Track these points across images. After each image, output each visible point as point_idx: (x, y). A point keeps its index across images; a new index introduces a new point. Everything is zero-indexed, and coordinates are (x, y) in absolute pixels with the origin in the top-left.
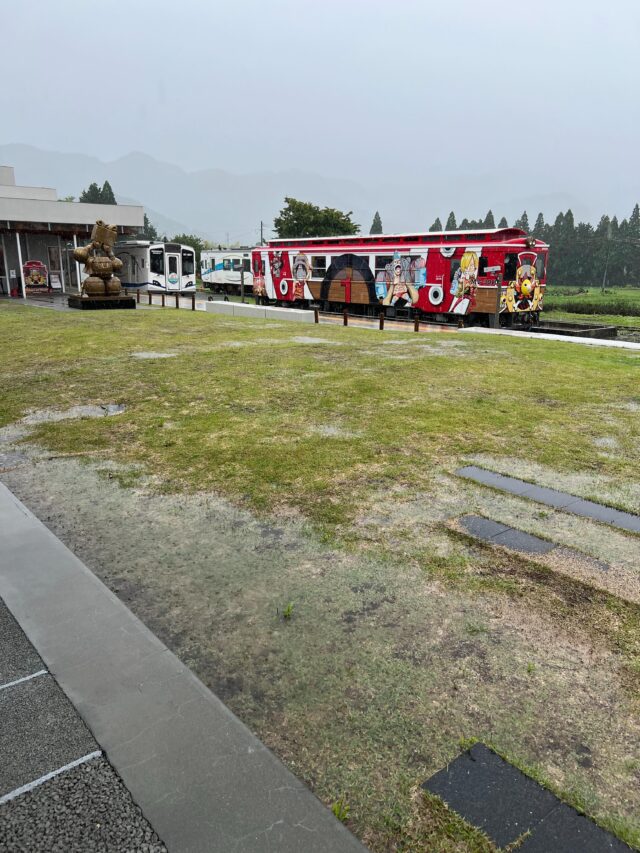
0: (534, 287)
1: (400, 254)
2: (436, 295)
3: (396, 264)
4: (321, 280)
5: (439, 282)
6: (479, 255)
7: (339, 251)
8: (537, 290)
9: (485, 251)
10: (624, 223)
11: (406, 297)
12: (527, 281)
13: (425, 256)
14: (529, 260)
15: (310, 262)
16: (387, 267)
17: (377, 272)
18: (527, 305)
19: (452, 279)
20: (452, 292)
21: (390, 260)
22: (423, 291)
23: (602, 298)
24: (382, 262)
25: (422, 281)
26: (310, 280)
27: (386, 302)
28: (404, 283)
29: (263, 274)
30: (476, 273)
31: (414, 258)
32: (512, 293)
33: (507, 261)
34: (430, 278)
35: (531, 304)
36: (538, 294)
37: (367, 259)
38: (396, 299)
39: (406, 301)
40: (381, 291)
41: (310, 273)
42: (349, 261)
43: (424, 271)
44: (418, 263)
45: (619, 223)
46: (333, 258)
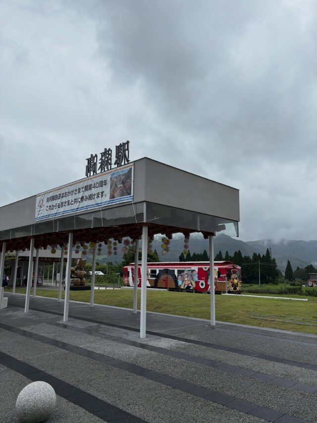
0: (238, 282)
1: (187, 269)
2: (202, 284)
3: (186, 273)
4: (154, 279)
5: (203, 280)
6: (217, 270)
7: (162, 268)
8: (239, 283)
9: (219, 269)
10: (264, 255)
11: (190, 285)
12: (235, 280)
13: (197, 270)
14: (235, 272)
15: (150, 272)
16: (182, 274)
17: (178, 276)
18: (236, 289)
19: (208, 279)
20: (208, 283)
21: (183, 271)
22: (197, 283)
23: (260, 289)
24: (180, 272)
25: (197, 279)
26: (150, 278)
27: (182, 287)
28: (189, 280)
29: (128, 276)
30: (217, 277)
31: (193, 271)
32: (231, 284)
33: (227, 272)
34: (200, 278)
35: (237, 288)
36: (239, 285)
37: (174, 271)
38: (186, 286)
39: (190, 287)
40: (180, 283)
41: (149, 276)
42: (167, 271)
43: (197, 275)
44: (194, 273)
45: (262, 256)
46: (160, 270)
